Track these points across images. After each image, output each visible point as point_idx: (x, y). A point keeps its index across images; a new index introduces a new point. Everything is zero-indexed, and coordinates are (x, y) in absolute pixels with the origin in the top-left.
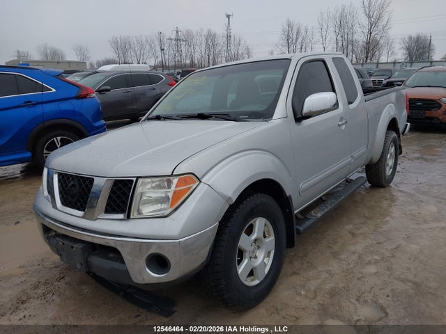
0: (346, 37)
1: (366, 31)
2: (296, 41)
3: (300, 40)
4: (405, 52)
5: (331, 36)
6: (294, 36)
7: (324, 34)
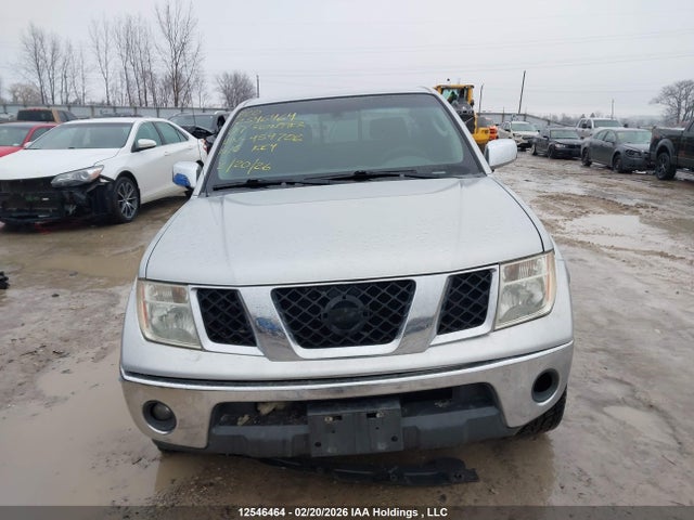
0: (140, 65)
1: (169, 60)
2: (53, 63)
3: (59, 63)
4: (222, 95)
5: (116, 63)
6: (49, 56)
7: (102, 56)
